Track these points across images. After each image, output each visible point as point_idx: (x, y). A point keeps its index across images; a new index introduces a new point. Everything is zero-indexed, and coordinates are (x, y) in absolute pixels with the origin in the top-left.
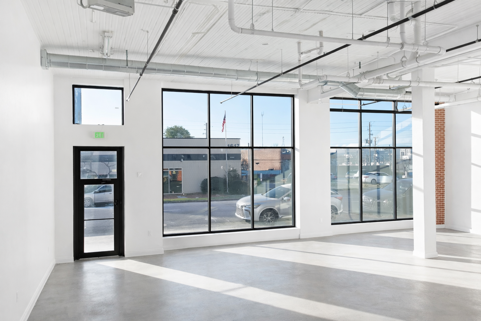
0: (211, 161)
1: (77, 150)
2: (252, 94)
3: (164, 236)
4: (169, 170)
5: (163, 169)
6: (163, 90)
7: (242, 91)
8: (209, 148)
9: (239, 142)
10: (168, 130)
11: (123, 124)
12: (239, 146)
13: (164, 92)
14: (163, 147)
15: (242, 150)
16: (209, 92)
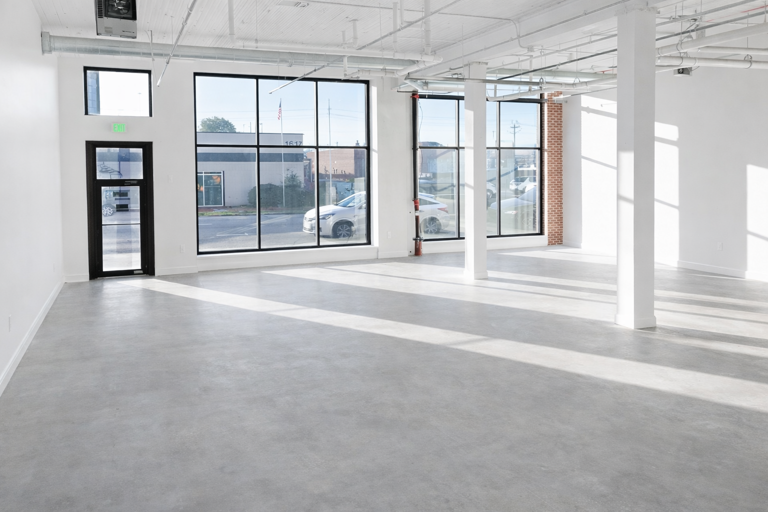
0: (260, 163)
1: (91, 147)
2: (316, 80)
3: (199, 253)
4: (203, 175)
5: (197, 173)
6: (196, 74)
7: (300, 76)
8: (258, 147)
9: (302, 138)
10: (204, 123)
11: (151, 115)
12: (301, 145)
13: (197, 77)
14: (197, 146)
15: (305, 150)
16: (257, 77)
